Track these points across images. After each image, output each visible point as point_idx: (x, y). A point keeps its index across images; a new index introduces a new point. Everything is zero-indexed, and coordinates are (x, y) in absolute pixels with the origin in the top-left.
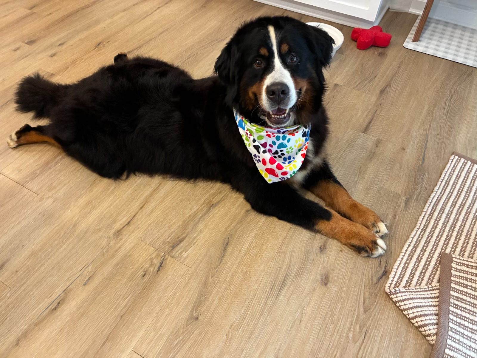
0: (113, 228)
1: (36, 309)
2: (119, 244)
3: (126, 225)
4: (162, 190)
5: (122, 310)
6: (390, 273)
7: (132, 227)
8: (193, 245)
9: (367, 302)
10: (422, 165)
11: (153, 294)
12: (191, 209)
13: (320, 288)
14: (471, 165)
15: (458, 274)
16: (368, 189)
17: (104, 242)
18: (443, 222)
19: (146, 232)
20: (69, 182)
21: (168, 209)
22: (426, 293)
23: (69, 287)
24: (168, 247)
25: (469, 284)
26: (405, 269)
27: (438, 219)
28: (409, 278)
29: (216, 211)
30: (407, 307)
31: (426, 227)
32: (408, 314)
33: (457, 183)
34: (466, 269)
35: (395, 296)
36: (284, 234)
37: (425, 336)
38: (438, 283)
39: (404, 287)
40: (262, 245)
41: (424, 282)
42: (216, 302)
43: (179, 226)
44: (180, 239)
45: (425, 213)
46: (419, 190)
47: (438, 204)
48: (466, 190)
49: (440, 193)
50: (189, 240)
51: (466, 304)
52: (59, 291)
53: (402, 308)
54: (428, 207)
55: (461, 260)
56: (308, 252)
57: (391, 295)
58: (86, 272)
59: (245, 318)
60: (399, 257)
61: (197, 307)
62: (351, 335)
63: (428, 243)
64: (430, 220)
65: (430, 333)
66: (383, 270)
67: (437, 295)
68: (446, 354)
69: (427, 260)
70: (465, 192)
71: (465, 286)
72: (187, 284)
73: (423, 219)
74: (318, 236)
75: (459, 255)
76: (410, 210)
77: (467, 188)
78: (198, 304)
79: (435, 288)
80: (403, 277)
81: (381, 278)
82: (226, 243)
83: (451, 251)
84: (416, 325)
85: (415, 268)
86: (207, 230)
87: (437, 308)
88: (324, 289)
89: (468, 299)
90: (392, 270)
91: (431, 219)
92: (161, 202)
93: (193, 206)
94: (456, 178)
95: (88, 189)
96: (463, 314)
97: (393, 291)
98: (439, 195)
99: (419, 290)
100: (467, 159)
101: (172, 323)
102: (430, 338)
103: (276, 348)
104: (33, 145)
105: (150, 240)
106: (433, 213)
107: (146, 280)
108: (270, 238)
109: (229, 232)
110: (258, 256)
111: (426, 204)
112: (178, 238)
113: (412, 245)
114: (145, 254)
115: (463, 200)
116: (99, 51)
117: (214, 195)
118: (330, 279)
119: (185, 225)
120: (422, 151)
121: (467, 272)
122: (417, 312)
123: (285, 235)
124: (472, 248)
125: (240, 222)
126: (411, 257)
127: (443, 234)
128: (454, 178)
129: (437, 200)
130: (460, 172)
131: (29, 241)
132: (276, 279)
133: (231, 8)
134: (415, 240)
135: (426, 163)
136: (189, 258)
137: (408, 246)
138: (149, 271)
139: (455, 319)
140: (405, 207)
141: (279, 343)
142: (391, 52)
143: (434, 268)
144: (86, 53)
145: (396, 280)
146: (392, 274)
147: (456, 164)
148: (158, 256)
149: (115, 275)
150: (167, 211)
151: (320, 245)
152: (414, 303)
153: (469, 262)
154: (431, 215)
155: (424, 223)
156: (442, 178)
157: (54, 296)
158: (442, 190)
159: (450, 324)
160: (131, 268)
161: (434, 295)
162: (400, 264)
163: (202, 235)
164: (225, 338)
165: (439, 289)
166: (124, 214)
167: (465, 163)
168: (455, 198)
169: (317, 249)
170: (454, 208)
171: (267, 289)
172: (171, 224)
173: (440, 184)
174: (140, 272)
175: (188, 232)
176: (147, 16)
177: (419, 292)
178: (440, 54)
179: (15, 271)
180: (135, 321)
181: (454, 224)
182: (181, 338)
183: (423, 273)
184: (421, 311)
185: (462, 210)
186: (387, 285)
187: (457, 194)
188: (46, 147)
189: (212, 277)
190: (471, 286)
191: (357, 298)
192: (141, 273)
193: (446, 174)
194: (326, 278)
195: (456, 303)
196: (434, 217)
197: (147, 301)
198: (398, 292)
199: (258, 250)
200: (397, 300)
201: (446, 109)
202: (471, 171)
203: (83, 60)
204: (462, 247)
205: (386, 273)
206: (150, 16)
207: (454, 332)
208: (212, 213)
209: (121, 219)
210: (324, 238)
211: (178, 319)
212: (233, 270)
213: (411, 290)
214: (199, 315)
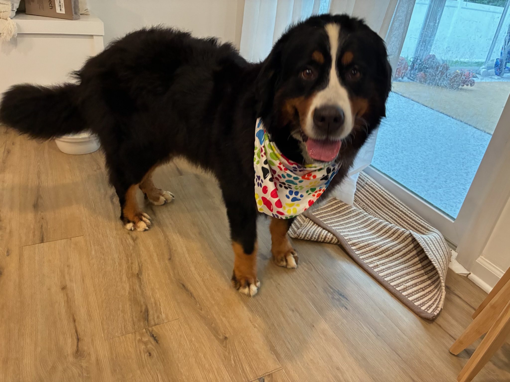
0: (68, 355)
7: (86, 339)
11: (175, 356)
12: (124, 289)
19: (106, 331)
21: (102, 304)
24: (142, 323)
29: (147, 275)
43: (130, 305)
44: (143, 311)
50: (152, 306)
65: (331, 238)
67: (313, 222)
68: (347, 240)
72: (191, 328)
78: (215, 331)
82: (182, 286)
84: (322, 240)
86: (157, 290)
87: (320, 227)
92: (88, 305)
93: (123, 286)
97: (297, 235)
102: (333, 241)
105: (119, 332)
107: (156, 355)
109: (175, 279)
114: (129, 343)
119: (135, 301)
122: (316, 234)
125: (174, 268)
136: (169, 315)
138: (150, 349)
139: (331, 225)
148: (142, 335)
149: (124, 377)
160: (130, 361)
166: (61, 338)
174: (143, 356)
175: (144, 303)
182: (232, 357)
189: (201, 310)
197: (177, 364)
207: (338, 230)
208: (145, 278)
209: (66, 344)
211: (215, 351)
214: (224, 335)
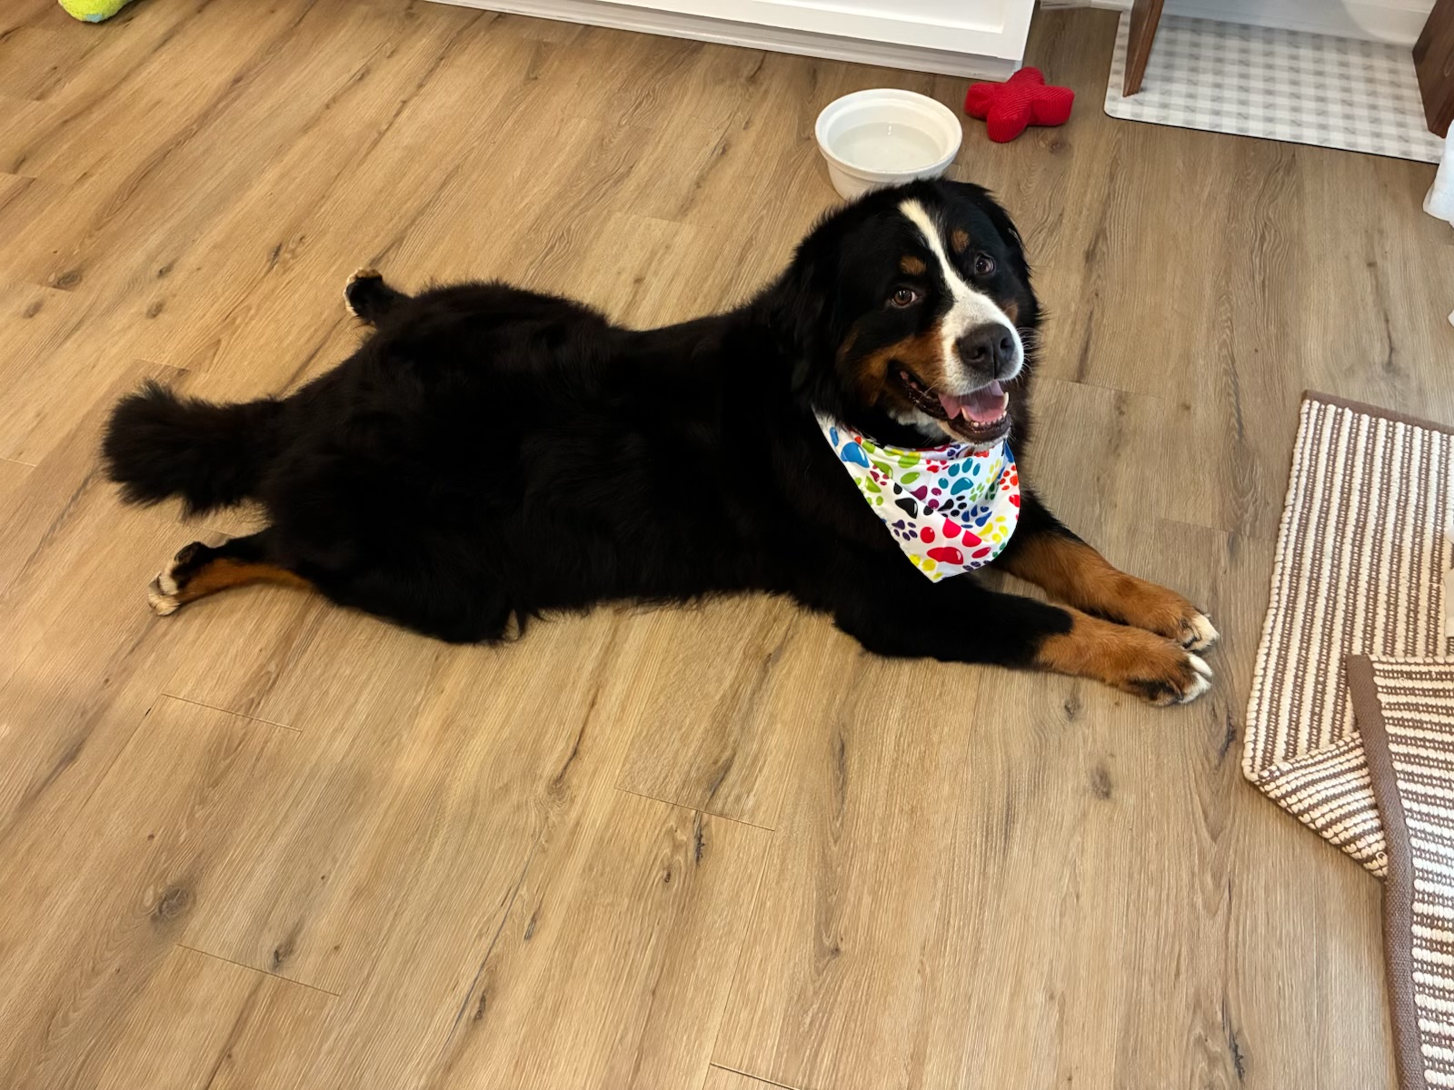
0: (541, 776)
1: (431, 1029)
2: (574, 815)
3: (570, 760)
4: (627, 646)
5: (648, 975)
6: (1244, 733)
7: (587, 762)
8: (760, 771)
9: (1211, 813)
10: (1240, 441)
11: (709, 919)
12: (720, 681)
13: (1095, 806)
14: (1353, 418)
15: (1393, 699)
16: (1133, 531)
17: (533, 818)
18: (1328, 580)
19: (628, 766)
20: (369, 679)
21: (660, 693)
22: (1336, 761)
23: (491, 954)
24: (700, 792)
25: (1426, 717)
26: (1274, 714)
27: (1315, 575)
28: (1288, 735)
29: (784, 671)
30: (1306, 804)
31: (1292, 601)
32: (1313, 821)
33: (1333, 472)
34: (1409, 684)
35: (1273, 785)
36: (972, 694)
37: (1360, 862)
38: (1355, 731)
39: (1285, 759)
40: (928, 733)
41: (1325, 736)
42: (867, 899)
43: (707, 731)
44: (720, 763)
45: (1281, 564)
46: (1251, 509)
47: (1304, 536)
48: (1359, 487)
49: (1303, 507)
50: (745, 761)
51: (1430, 767)
52: (469, 972)
53: (1295, 809)
54: (1286, 548)
55: (1392, 664)
56: (1041, 726)
57: (1263, 785)
58: (517, 905)
59: (949, 922)
60: (1251, 688)
61: (827, 924)
62: (1199, 902)
63: (1309, 640)
64: (1298, 580)
65: (1371, 853)
66: (1225, 728)
67: (1362, 759)
68: (1419, 892)
69: (1317, 682)
70: (1358, 493)
71: (1418, 725)
72: (782, 872)
73: (1281, 581)
74: (1053, 679)
75: (1384, 653)
76: (1246, 565)
77: (1360, 481)
78: (827, 914)
79: (1352, 744)
80: (1275, 735)
81: (1226, 749)
82: (838, 748)
83: (1364, 646)
84: (1336, 840)
85: (1297, 707)
86: (779, 726)
87: (1369, 792)
88: (1106, 807)
89: (1432, 754)
90: (1245, 723)
91: (1298, 577)
92: (637, 678)
93: (722, 671)
94: (1328, 460)
95: (427, 687)
96: (1430, 791)
97: (1266, 774)
98: (1302, 513)
99: (1321, 757)
100: (1341, 404)
101: (782, 976)
102: (1374, 865)
103: (1042, 974)
104: (223, 594)
105: (649, 784)
106: (1300, 560)
107: (677, 889)
108: (942, 712)
109: (835, 720)
110: (927, 763)
111: (1277, 542)
112: (715, 762)
113: (1275, 653)
114: (648, 825)
115: (1359, 514)
116: (285, 272)
117: (764, 629)
118: (1113, 778)
119: (720, 726)
120: (1231, 404)
121: (1412, 691)
122: (1332, 811)
123: (974, 695)
124: (1407, 630)
125: (854, 686)
126: (1279, 682)
127: (1334, 609)
128: (1325, 462)
129: (1299, 525)
130: (1334, 442)
131: (335, 861)
132: (989, 809)
133: (611, 71)
134: (1277, 638)
135: (1249, 433)
136: (763, 809)
137: (1265, 658)
138: (677, 865)
139: (1415, 807)
140: (1231, 560)
141: (1046, 960)
142: (1081, 135)
143: (1337, 696)
144: (252, 286)
145: (1261, 746)
146: (1250, 732)
147: (1320, 422)
148: (682, 821)
149: (596, 895)
150: (662, 698)
151: (1063, 701)
152: (1318, 792)
153: (1410, 664)
154: (1297, 566)
155: (1285, 591)
156: (1296, 467)
157: (462, 984)
158: (1305, 496)
159: (1410, 822)
160: (628, 866)
161: (1354, 763)
162: (1259, 705)
163: (773, 743)
164: (918, 980)
165: (1362, 745)
166: (552, 730)
167: (1338, 417)
168: (1340, 511)
169: (1062, 714)
170: (1343, 537)
171: (976, 838)
172: (684, 729)
173: (1297, 483)
174: (654, 874)
175: (735, 742)
176: (382, 134)
177: (1320, 762)
178: (1203, 121)
179: (332, 947)
180: (690, 995)
181: (1354, 577)
182: (815, 1006)
183: (1316, 716)
184: (1340, 807)
185: (1362, 538)
186: (1246, 763)
187: (1342, 499)
188: (263, 594)
189: (835, 842)
190: (1430, 722)
191: (1187, 810)
192: (658, 874)
193: (1302, 453)
194: (1101, 778)
195: (1409, 768)
196: (1306, 573)
197: (700, 940)
198: (1278, 773)
199: (923, 749)
200: (1279, 795)
201: (1257, 276)
202: (1357, 434)
203: (252, 312)
204: (1386, 630)
205: (1234, 736)
206: (389, 134)
207: (1421, 838)
208: (775, 678)
209: (552, 748)
210: (1067, 682)
211: (792, 964)
212: (879, 812)
213: (1303, 763)
214: (839, 941)
